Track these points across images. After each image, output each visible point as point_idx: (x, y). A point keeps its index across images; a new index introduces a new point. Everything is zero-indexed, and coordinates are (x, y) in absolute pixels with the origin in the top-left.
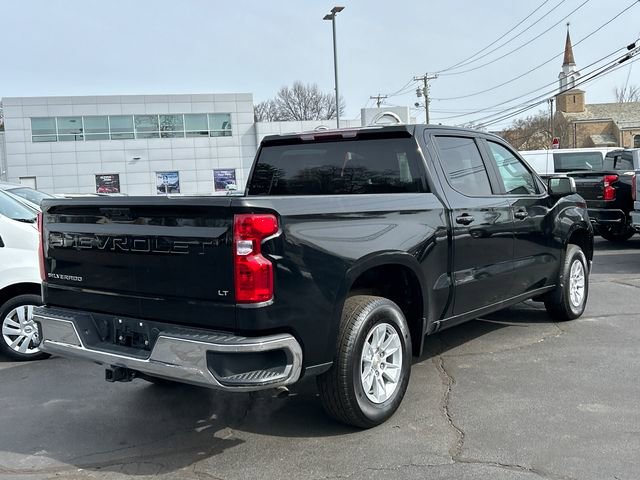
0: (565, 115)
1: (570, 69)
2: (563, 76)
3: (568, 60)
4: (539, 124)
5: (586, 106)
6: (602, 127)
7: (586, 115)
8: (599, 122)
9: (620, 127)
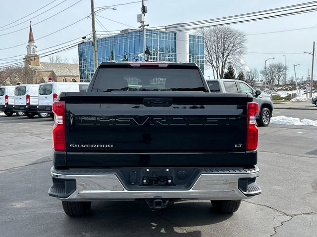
0: (31, 67)
1: (32, 44)
2: (28, 47)
3: (31, 40)
4: (18, 70)
5: (41, 63)
6: (49, 74)
7: (40, 67)
8: (47, 71)
9: (57, 75)
